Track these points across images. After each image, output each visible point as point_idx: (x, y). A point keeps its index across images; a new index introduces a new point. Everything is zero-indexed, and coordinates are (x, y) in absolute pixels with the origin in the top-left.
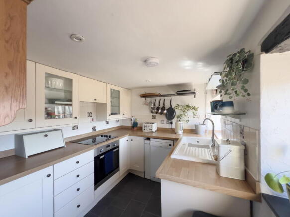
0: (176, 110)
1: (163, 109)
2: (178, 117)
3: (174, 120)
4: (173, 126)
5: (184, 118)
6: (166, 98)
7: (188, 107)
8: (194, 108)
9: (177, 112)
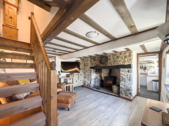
0: (147, 68)
1: (142, 67)
2: (148, 69)
3: (146, 71)
4: (146, 72)
5: (150, 70)
6: (143, 64)
7: (151, 67)
8: (154, 67)
9: (148, 68)
